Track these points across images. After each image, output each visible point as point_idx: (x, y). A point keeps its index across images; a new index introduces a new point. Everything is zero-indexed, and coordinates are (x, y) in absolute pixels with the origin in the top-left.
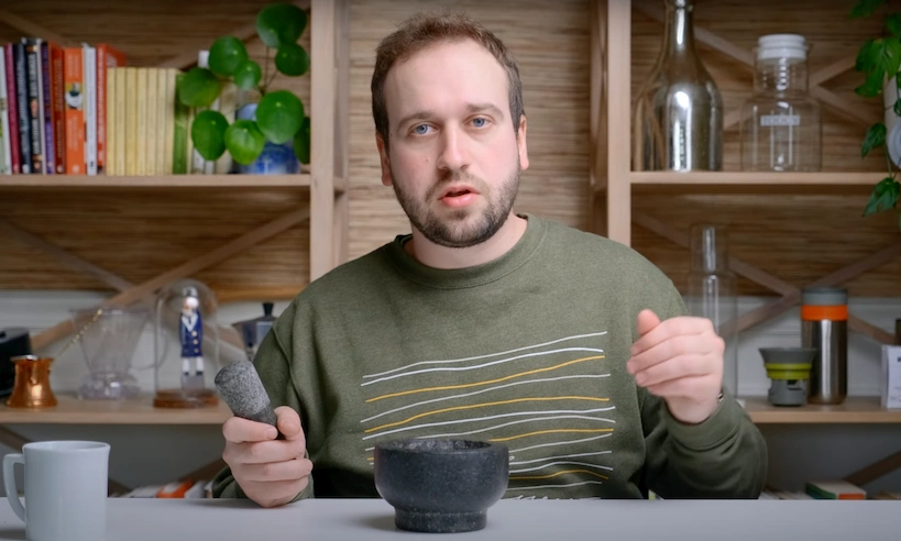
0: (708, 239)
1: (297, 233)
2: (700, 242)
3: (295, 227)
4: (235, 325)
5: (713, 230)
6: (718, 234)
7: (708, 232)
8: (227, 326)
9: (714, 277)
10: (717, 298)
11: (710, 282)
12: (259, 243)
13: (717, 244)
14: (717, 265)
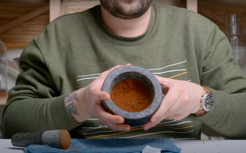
0: (233, 19)
1: (44, 17)
2: (229, 21)
3: (42, 14)
4: (15, 59)
5: (235, 15)
6: (237, 17)
7: (233, 16)
8: (12, 60)
9: (236, 37)
10: (237, 47)
11: (234, 39)
12: (26, 22)
13: (237, 22)
14: (237, 32)
